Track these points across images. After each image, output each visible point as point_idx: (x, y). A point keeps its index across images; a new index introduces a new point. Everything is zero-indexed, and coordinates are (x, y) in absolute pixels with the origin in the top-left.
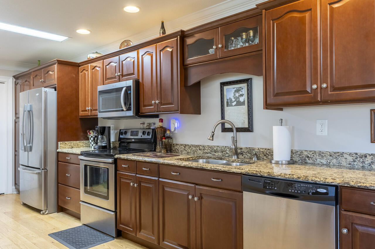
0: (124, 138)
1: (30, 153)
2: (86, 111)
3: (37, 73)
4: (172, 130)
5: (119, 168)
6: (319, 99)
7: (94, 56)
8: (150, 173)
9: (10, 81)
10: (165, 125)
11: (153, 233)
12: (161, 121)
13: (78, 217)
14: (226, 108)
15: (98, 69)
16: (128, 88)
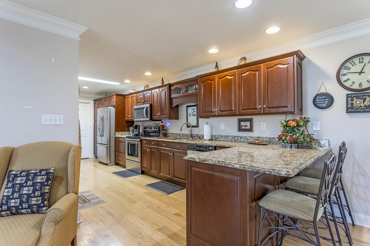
0: (146, 131)
1: (102, 137)
2: (129, 117)
3: (105, 99)
4: (167, 127)
5: (142, 143)
6: (216, 115)
7: (133, 91)
8: (155, 145)
9: (92, 103)
10: (164, 124)
11: (156, 170)
12: (162, 122)
13: (124, 167)
14: (189, 117)
15: (134, 98)
16: (147, 108)
